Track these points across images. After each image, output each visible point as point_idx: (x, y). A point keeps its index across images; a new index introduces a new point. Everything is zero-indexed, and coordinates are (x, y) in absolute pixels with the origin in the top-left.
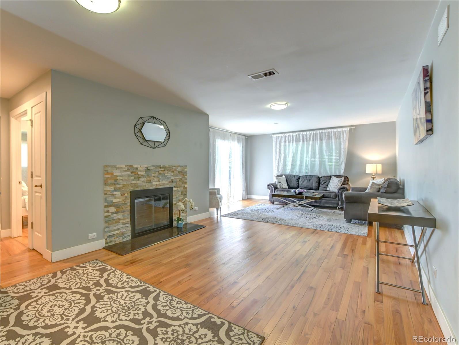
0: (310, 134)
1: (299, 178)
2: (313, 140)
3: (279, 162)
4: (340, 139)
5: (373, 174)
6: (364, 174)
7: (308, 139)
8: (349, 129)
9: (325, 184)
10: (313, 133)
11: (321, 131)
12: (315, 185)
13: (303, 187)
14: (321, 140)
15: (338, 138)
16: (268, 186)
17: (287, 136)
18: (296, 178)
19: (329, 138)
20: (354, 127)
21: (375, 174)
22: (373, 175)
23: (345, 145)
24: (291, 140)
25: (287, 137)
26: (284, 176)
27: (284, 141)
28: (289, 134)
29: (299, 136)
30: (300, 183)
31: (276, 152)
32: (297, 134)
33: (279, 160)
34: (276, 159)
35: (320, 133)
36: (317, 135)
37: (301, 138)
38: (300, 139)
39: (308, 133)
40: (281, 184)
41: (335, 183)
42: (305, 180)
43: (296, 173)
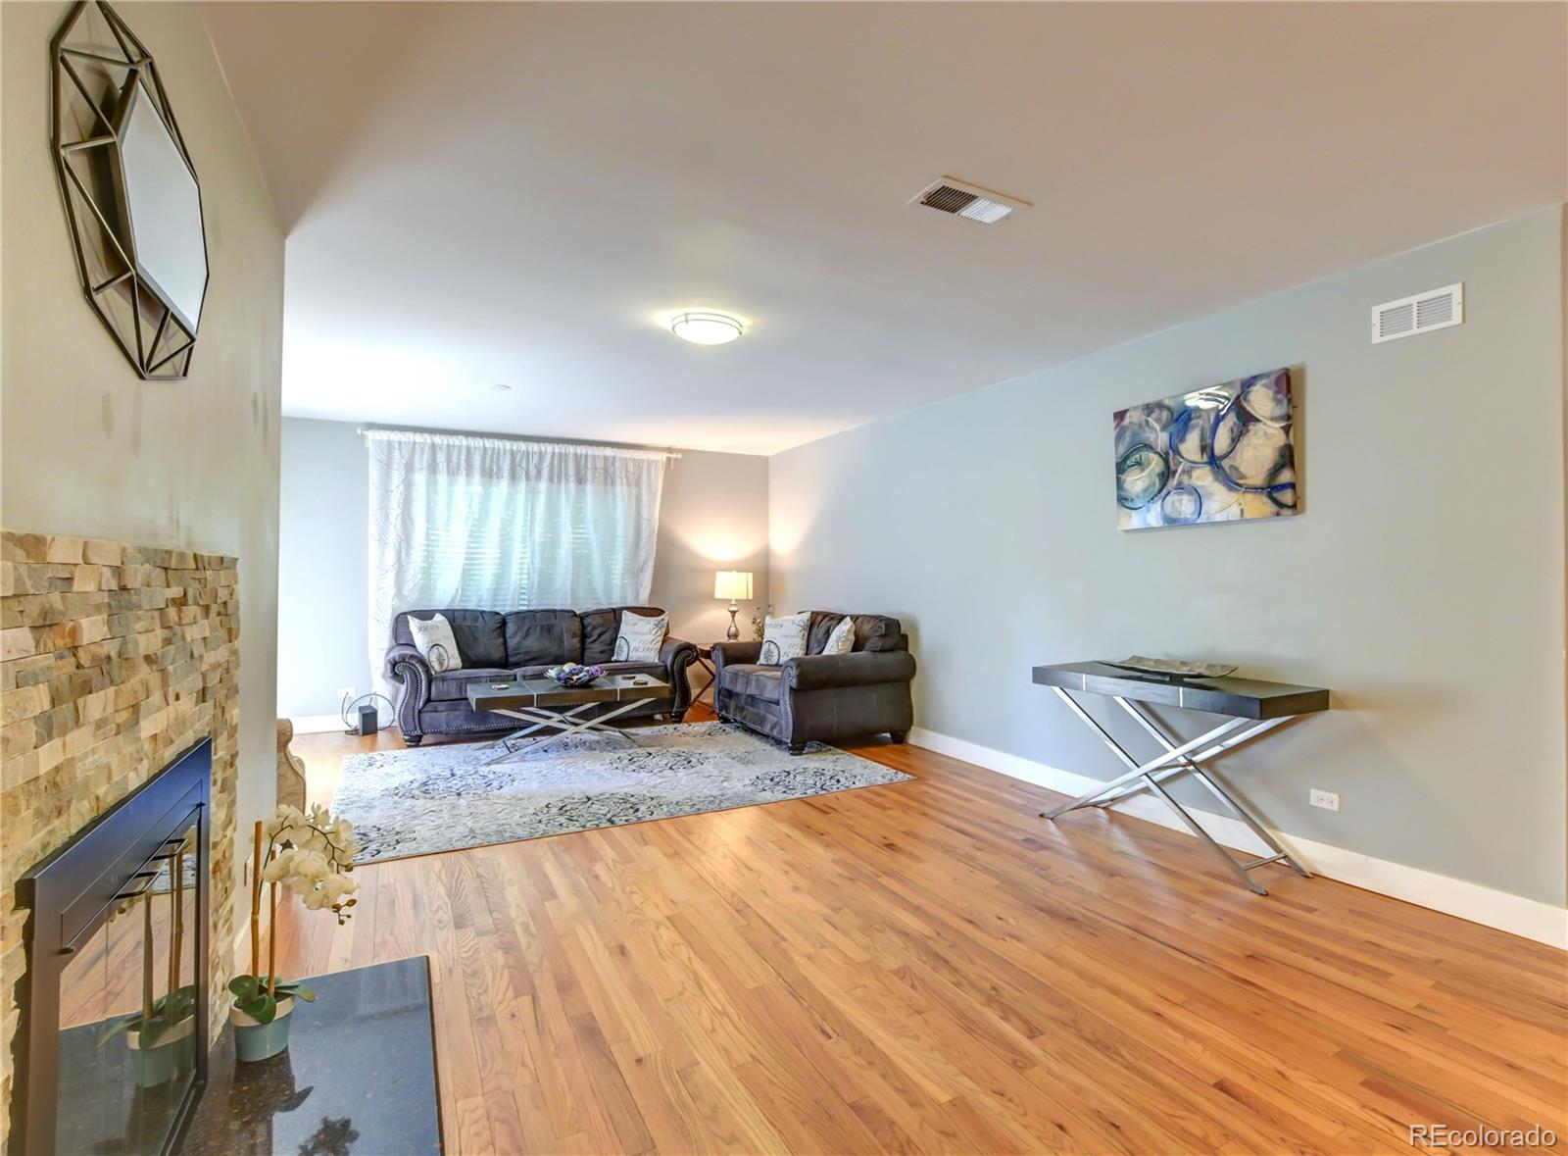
0: (541, 453)
1: (504, 623)
2: (551, 479)
3: (403, 555)
4: (638, 484)
5: (731, 600)
6: (709, 598)
7: (533, 471)
8: (665, 459)
9: (603, 638)
10: (553, 454)
11: (581, 450)
13: (528, 657)
14: (581, 480)
15: (633, 484)
17: (444, 447)
18: (493, 623)
19: (608, 477)
20: (680, 456)
21: (736, 600)
22: (733, 602)
23: (653, 510)
24: (459, 463)
25: (445, 451)
26: (438, 617)
27: (429, 466)
28: (454, 440)
29: (497, 454)
30: (512, 643)
31: (384, 507)
32: (488, 443)
33: (403, 544)
34: (382, 542)
35: (576, 455)
36: (566, 461)
37: (506, 466)
38: (499, 469)
39: (534, 447)
40: (441, 649)
42: (530, 631)
43: (480, 601)
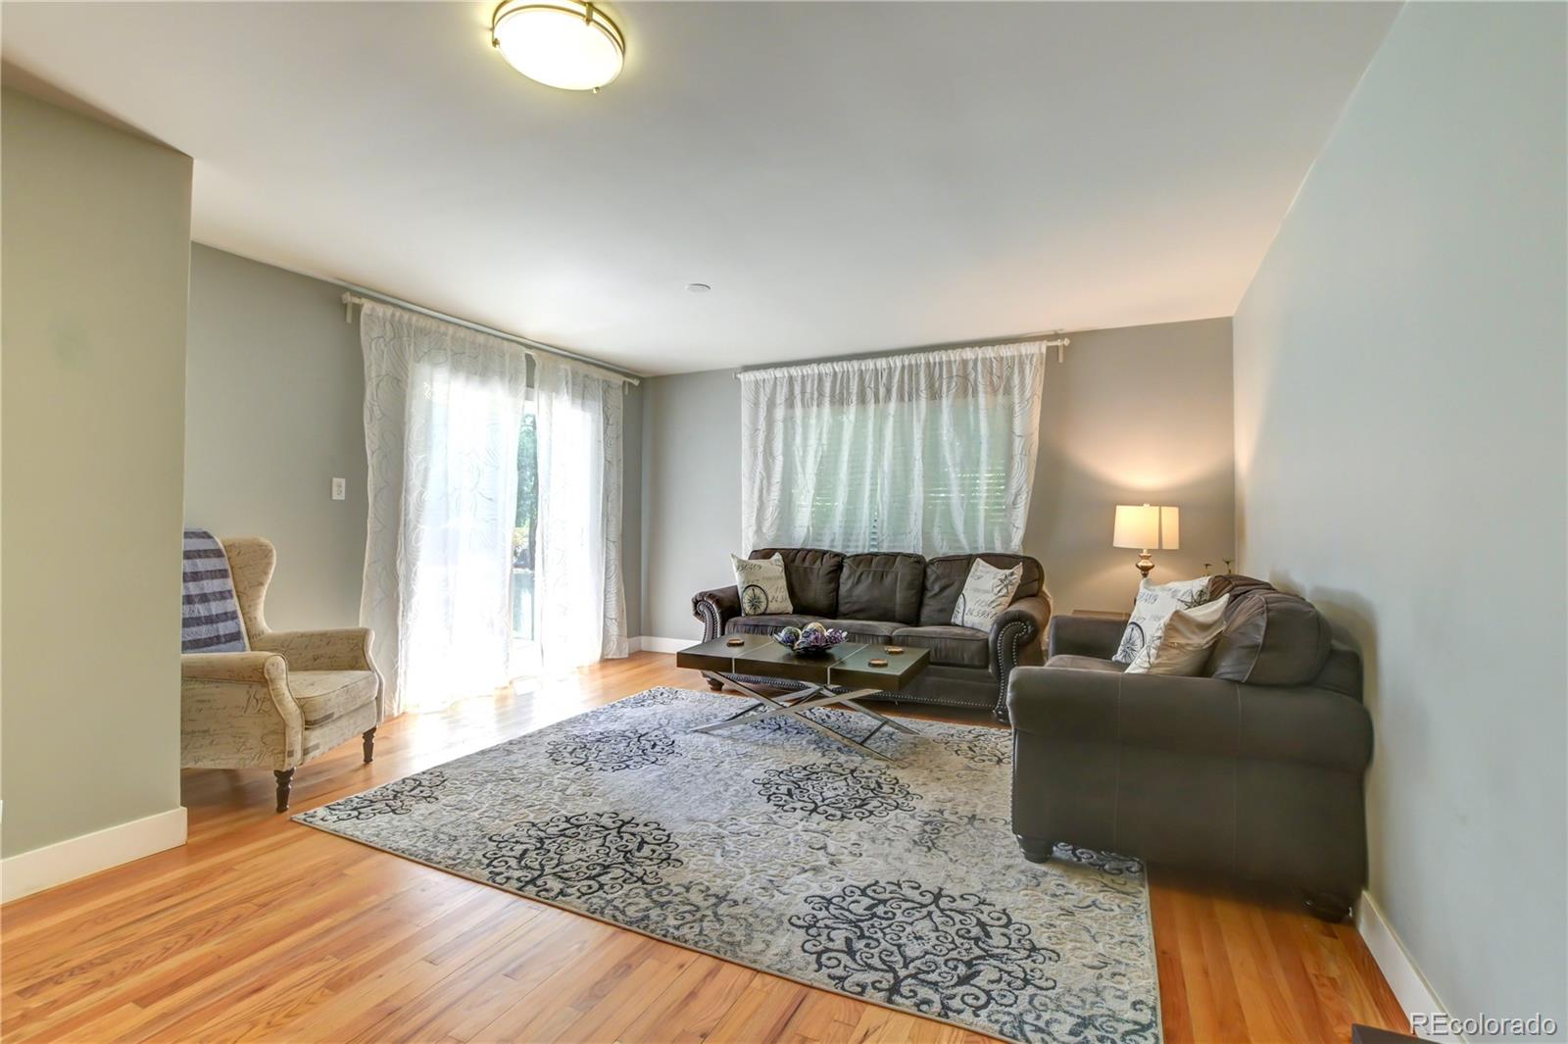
0: (890, 368)
1: (839, 567)
2: (901, 398)
3: (764, 491)
4: (1008, 391)
5: (1141, 551)
6: (1104, 547)
7: (882, 391)
8: (1044, 350)
9: (946, 593)
10: (903, 367)
11: (934, 357)
12: (901, 597)
14: (934, 395)
15: (1001, 391)
16: (696, 603)
17: (799, 379)
18: (828, 563)
19: (965, 387)
20: (1066, 342)
21: (1149, 551)
22: (1145, 553)
23: (1028, 420)
24: (812, 393)
25: (799, 382)
26: (777, 556)
27: (786, 400)
28: (807, 370)
29: (846, 375)
30: (843, 589)
31: (753, 447)
32: (838, 367)
33: (765, 482)
34: (752, 479)
35: (928, 364)
36: (917, 374)
37: (854, 388)
38: (849, 393)
39: (882, 363)
40: (757, 591)
41: (987, 592)
42: (863, 577)
43: (833, 540)
